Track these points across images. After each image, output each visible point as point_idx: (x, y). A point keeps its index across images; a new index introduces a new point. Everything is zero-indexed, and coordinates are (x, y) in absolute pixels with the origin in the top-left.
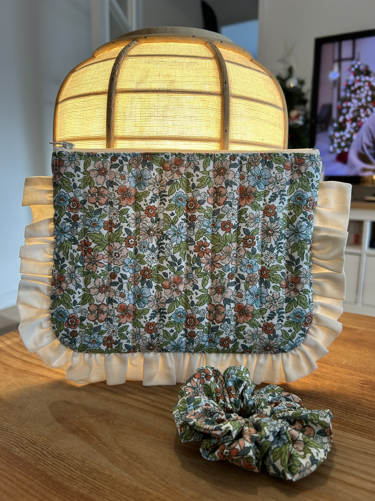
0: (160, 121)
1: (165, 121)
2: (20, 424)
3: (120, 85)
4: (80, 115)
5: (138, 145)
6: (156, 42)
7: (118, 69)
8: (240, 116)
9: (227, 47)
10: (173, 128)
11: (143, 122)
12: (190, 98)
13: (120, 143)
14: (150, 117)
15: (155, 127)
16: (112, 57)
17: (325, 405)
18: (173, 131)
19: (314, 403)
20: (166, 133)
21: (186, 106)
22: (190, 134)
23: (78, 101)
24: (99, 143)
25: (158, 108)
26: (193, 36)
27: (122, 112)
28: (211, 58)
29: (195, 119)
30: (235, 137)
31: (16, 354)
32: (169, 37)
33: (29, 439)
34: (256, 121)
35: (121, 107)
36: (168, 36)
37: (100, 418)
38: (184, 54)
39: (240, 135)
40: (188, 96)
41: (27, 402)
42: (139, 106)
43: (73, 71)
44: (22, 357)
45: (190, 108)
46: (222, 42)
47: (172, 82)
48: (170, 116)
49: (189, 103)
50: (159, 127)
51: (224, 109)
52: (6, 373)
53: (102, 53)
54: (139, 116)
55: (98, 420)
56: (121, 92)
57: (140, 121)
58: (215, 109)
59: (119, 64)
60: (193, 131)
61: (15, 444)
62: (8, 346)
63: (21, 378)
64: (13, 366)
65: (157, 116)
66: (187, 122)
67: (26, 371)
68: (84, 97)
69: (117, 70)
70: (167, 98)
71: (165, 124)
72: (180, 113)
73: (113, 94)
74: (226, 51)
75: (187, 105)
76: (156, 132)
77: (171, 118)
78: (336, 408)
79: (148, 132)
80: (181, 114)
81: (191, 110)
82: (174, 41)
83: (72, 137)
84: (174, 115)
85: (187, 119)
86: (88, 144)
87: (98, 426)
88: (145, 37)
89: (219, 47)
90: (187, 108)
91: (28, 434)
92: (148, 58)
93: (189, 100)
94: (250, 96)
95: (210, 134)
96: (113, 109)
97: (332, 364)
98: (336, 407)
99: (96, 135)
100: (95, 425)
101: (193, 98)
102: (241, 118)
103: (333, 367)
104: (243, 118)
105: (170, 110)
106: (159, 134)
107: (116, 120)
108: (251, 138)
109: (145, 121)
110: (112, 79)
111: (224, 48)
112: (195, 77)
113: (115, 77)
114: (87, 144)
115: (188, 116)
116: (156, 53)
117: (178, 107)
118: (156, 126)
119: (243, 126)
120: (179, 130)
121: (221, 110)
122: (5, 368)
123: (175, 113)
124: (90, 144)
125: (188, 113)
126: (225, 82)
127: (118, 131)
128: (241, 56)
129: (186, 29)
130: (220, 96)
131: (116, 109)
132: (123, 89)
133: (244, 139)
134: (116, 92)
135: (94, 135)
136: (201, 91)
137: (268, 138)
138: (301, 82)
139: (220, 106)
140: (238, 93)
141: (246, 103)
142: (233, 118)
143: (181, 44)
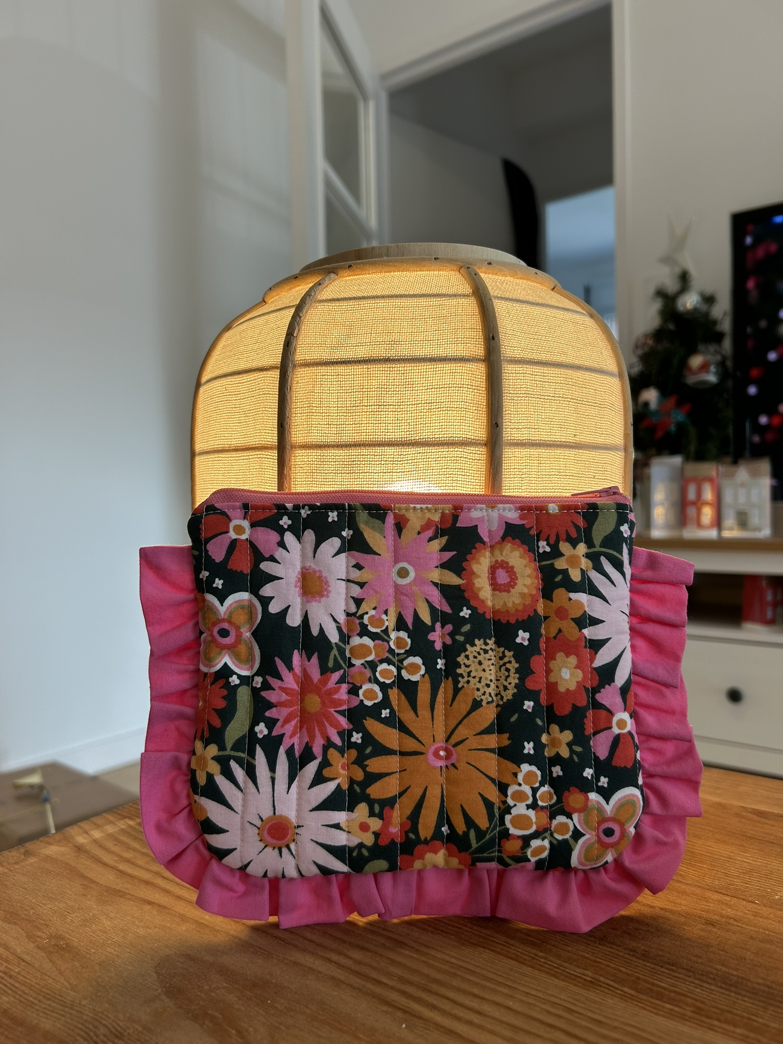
0: (373, 413)
1: (382, 413)
2: (96, 997)
3: (302, 353)
4: (233, 406)
5: (333, 457)
6: (369, 274)
7: (299, 325)
8: (525, 395)
9: (501, 270)
10: (396, 425)
11: (343, 417)
12: (427, 370)
13: (301, 454)
14: (354, 408)
15: (363, 425)
16: (291, 305)
17: (721, 988)
18: (396, 431)
19: (696, 982)
20: (384, 433)
21: (419, 385)
22: (429, 434)
23: (231, 383)
24: (265, 456)
25: (369, 390)
26: (435, 259)
27: (305, 400)
28: (468, 296)
29: (437, 407)
30: (515, 435)
31: (107, 858)
32: (391, 264)
33: (110, 1026)
34: (558, 402)
35: (303, 392)
36: (390, 261)
37: (248, 993)
38: (417, 292)
39: (525, 431)
40: (423, 367)
41: (116, 953)
42: (335, 389)
43: (228, 328)
44: (118, 865)
45: (426, 388)
46: (490, 264)
47: (393, 343)
48: (390, 404)
49: (424, 379)
50: (370, 425)
51: (492, 386)
52: (84, 895)
53: (278, 295)
54: (335, 406)
55: (244, 996)
56: (303, 365)
57: (336, 414)
58: (474, 387)
59: (300, 317)
60: (434, 428)
61: (83, 1034)
62: (95, 841)
63: (110, 905)
64: (98, 881)
65: (366, 404)
66: (422, 414)
67: (122, 891)
68: (241, 376)
69: (297, 328)
70: (384, 372)
71: (382, 419)
72: (409, 397)
73: (290, 370)
74: (500, 278)
75: (422, 382)
76: (365, 434)
77: (392, 407)
78: (745, 996)
79: (351, 435)
80: (411, 400)
81: (428, 390)
82: (401, 269)
83: (220, 446)
84: (397, 401)
85: (423, 408)
86: (247, 457)
87: (242, 1008)
88: (350, 266)
89: (486, 273)
90: (421, 388)
91: (108, 1017)
92: (351, 303)
93: (425, 373)
94: (543, 357)
95: (466, 433)
96: (288, 396)
97: (750, 899)
98: (744, 993)
99: (261, 442)
100: (236, 1007)
101: (432, 370)
102: (527, 398)
103: (750, 906)
104: (530, 399)
105: (390, 393)
106: (372, 437)
107: (294, 415)
108: (549, 434)
109: (345, 414)
110: (288, 343)
111: (496, 274)
112: (437, 332)
113: (292, 340)
114: (245, 458)
115: (423, 402)
116: (366, 294)
117: (404, 386)
118: (365, 422)
119: (533, 413)
120: (408, 427)
121: (486, 388)
122: (84, 885)
123: (399, 398)
124: (250, 457)
125: (423, 396)
126: (493, 337)
127: (297, 434)
128: (530, 283)
129: (425, 245)
130: (484, 363)
131: (294, 394)
132: (307, 360)
133: (536, 437)
134: (294, 366)
135: (257, 443)
136: (447, 356)
137: (587, 433)
138: (709, 300)
139: (484, 381)
140: (518, 354)
141: (537, 370)
142: (510, 401)
143: (413, 274)
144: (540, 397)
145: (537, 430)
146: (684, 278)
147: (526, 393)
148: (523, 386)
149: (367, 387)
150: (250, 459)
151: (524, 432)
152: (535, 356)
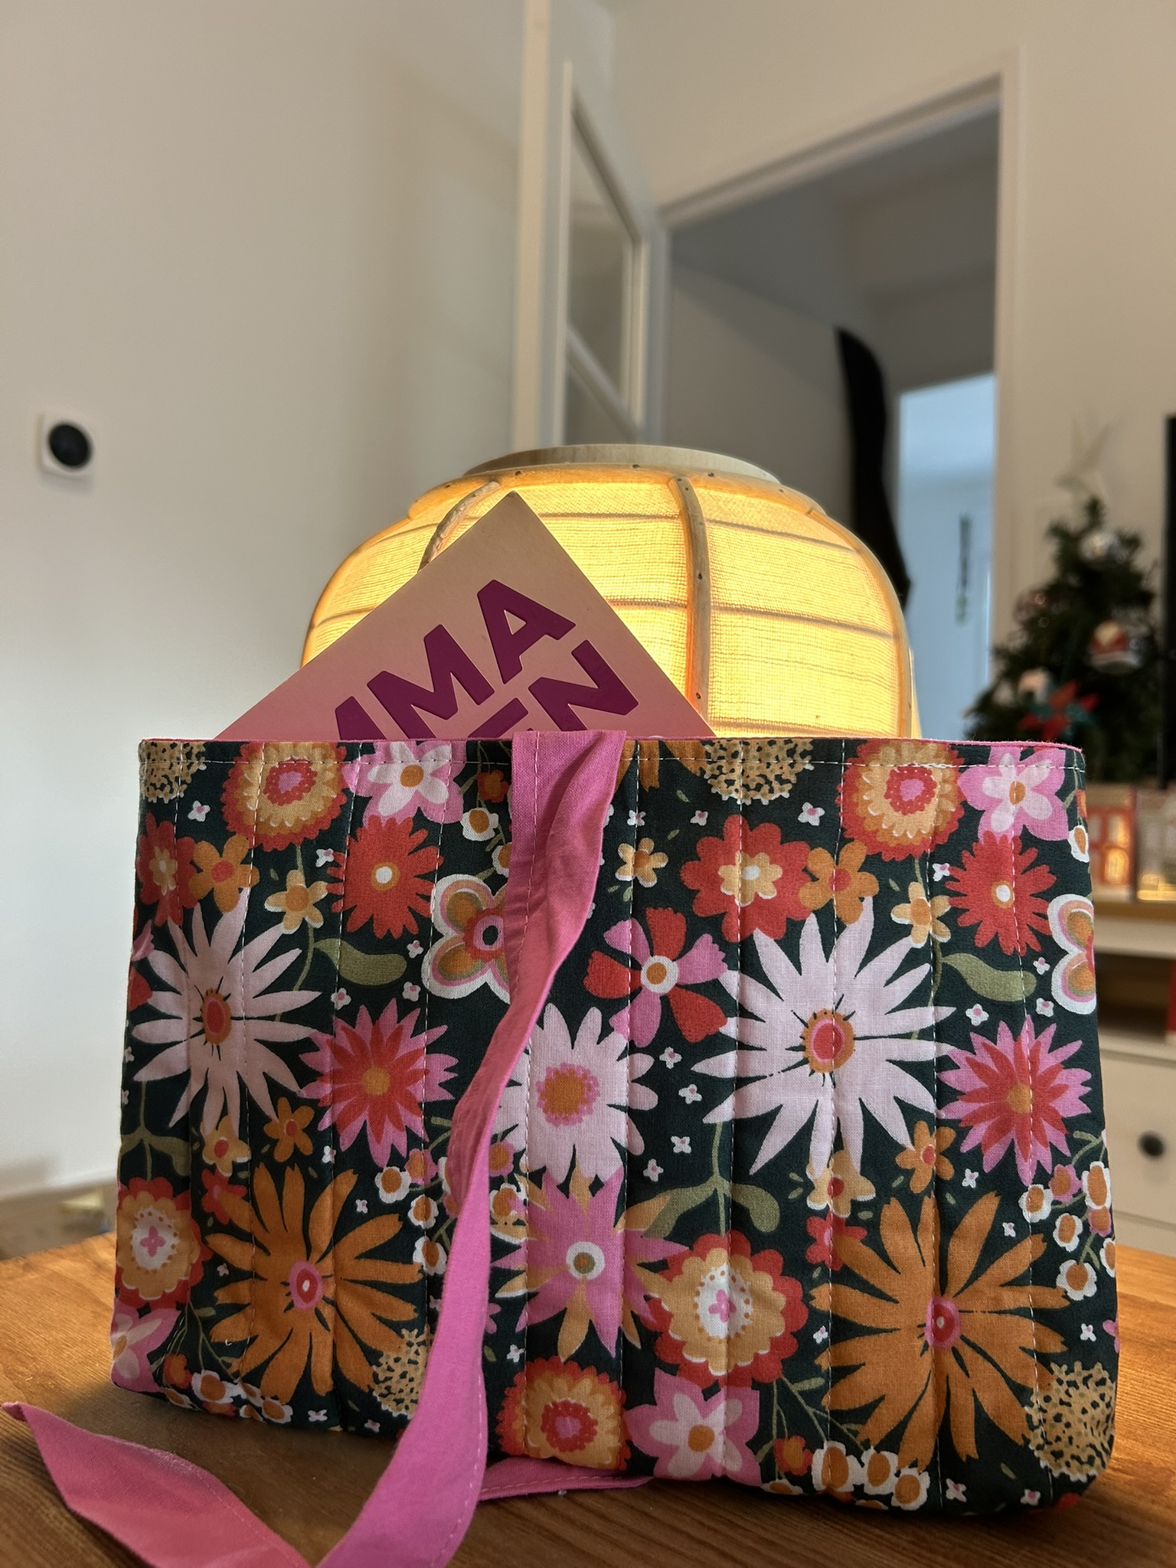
6: (544, 484)
8: (744, 657)
9: (728, 485)
16: (433, 523)
28: (672, 518)
30: (727, 712)
32: (572, 471)
34: (793, 668)
36: (572, 468)
38: (603, 510)
39: (742, 707)
46: (712, 475)
51: (695, 642)
53: (423, 508)
58: (670, 643)
59: (441, 539)
82: (587, 479)
88: (518, 473)
89: (705, 487)
94: (775, 605)
102: (747, 662)
104: (751, 662)
108: (779, 712)
111: (721, 490)
112: (624, 566)
121: (687, 644)
126: (701, 575)
128: (772, 504)
129: (623, 447)
130: (686, 611)
133: (758, 715)
136: (634, 598)
137: (838, 714)
138: (1132, 542)
139: (685, 635)
140: (736, 600)
141: (764, 624)
142: (722, 664)
143: (604, 486)
144: (765, 660)
145: (760, 706)
146: (1094, 510)
147: (744, 654)
148: (741, 644)
152: (760, 604)
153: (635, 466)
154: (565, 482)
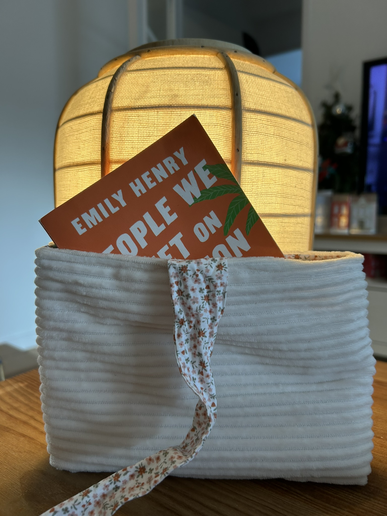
3: (117, 102)
4: (76, 138)
6: (161, 56)
7: (115, 86)
8: (256, 133)
9: (242, 57)
11: (141, 143)
13: (115, 167)
14: (149, 137)
16: (111, 74)
23: (75, 124)
24: (94, 169)
27: (118, 132)
28: (222, 69)
30: (249, 158)
34: (276, 138)
35: (117, 127)
36: (174, 48)
38: (190, 65)
40: (193, 111)
42: (137, 125)
46: (236, 52)
47: (174, 96)
54: (136, 136)
56: (117, 110)
57: (137, 142)
58: (224, 126)
59: (116, 81)
65: (156, 135)
67: (8, 428)
68: (80, 119)
69: (113, 87)
70: (167, 114)
73: (109, 113)
74: (242, 62)
82: (181, 53)
83: (69, 163)
86: (83, 170)
88: (149, 51)
89: (233, 58)
92: (148, 72)
94: (268, 109)
96: (108, 130)
99: (91, 160)
101: (198, 114)
102: (257, 135)
104: (259, 135)
107: (111, 142)
108: (270, 158)
109: (143, 141)
110: (108, 96)
111: (239, 59)
112: (202, 90)
113: (110, 95)
116: (158, 67)
119: (260, 144)
121: (232, 126)
126: (237, 94)
127: (114, 154)
128: (260, 67)
129: (196, 40)
130: (231, 111)
131: (112, 129)
132: (120, 107)
133: (262, 159)
134: (112, 111)
135: (89, 160)
136: (208, 105)
137: (293, 159)
138: (349, 108)
139: (231, 122)
140: (253, 107)
141: (264, 117)
142: (247, 136)
143: (188, 56)
144: (265, 134)
145: (263, 155)
146: (337, 97)
147: (256, 132)
148: (255, 127)
149: (156, 124)
150: (85, 171)
151: (255, 156)
152: (262, 108)
153: (202, 47)
154: (171, 55)
